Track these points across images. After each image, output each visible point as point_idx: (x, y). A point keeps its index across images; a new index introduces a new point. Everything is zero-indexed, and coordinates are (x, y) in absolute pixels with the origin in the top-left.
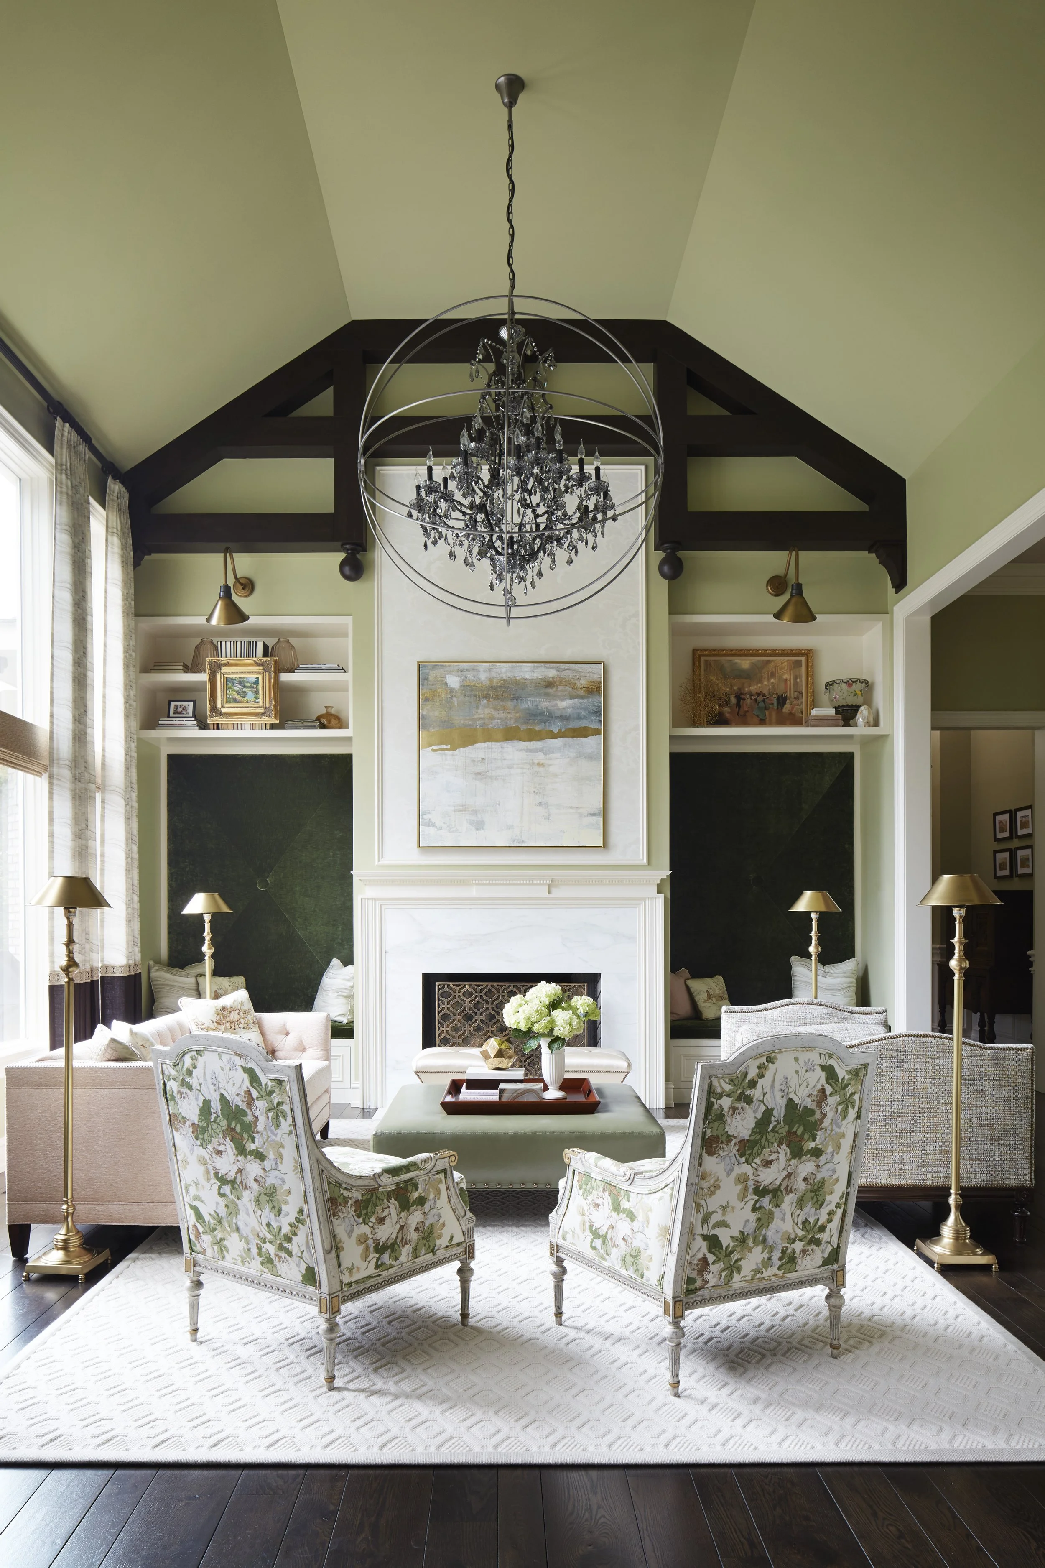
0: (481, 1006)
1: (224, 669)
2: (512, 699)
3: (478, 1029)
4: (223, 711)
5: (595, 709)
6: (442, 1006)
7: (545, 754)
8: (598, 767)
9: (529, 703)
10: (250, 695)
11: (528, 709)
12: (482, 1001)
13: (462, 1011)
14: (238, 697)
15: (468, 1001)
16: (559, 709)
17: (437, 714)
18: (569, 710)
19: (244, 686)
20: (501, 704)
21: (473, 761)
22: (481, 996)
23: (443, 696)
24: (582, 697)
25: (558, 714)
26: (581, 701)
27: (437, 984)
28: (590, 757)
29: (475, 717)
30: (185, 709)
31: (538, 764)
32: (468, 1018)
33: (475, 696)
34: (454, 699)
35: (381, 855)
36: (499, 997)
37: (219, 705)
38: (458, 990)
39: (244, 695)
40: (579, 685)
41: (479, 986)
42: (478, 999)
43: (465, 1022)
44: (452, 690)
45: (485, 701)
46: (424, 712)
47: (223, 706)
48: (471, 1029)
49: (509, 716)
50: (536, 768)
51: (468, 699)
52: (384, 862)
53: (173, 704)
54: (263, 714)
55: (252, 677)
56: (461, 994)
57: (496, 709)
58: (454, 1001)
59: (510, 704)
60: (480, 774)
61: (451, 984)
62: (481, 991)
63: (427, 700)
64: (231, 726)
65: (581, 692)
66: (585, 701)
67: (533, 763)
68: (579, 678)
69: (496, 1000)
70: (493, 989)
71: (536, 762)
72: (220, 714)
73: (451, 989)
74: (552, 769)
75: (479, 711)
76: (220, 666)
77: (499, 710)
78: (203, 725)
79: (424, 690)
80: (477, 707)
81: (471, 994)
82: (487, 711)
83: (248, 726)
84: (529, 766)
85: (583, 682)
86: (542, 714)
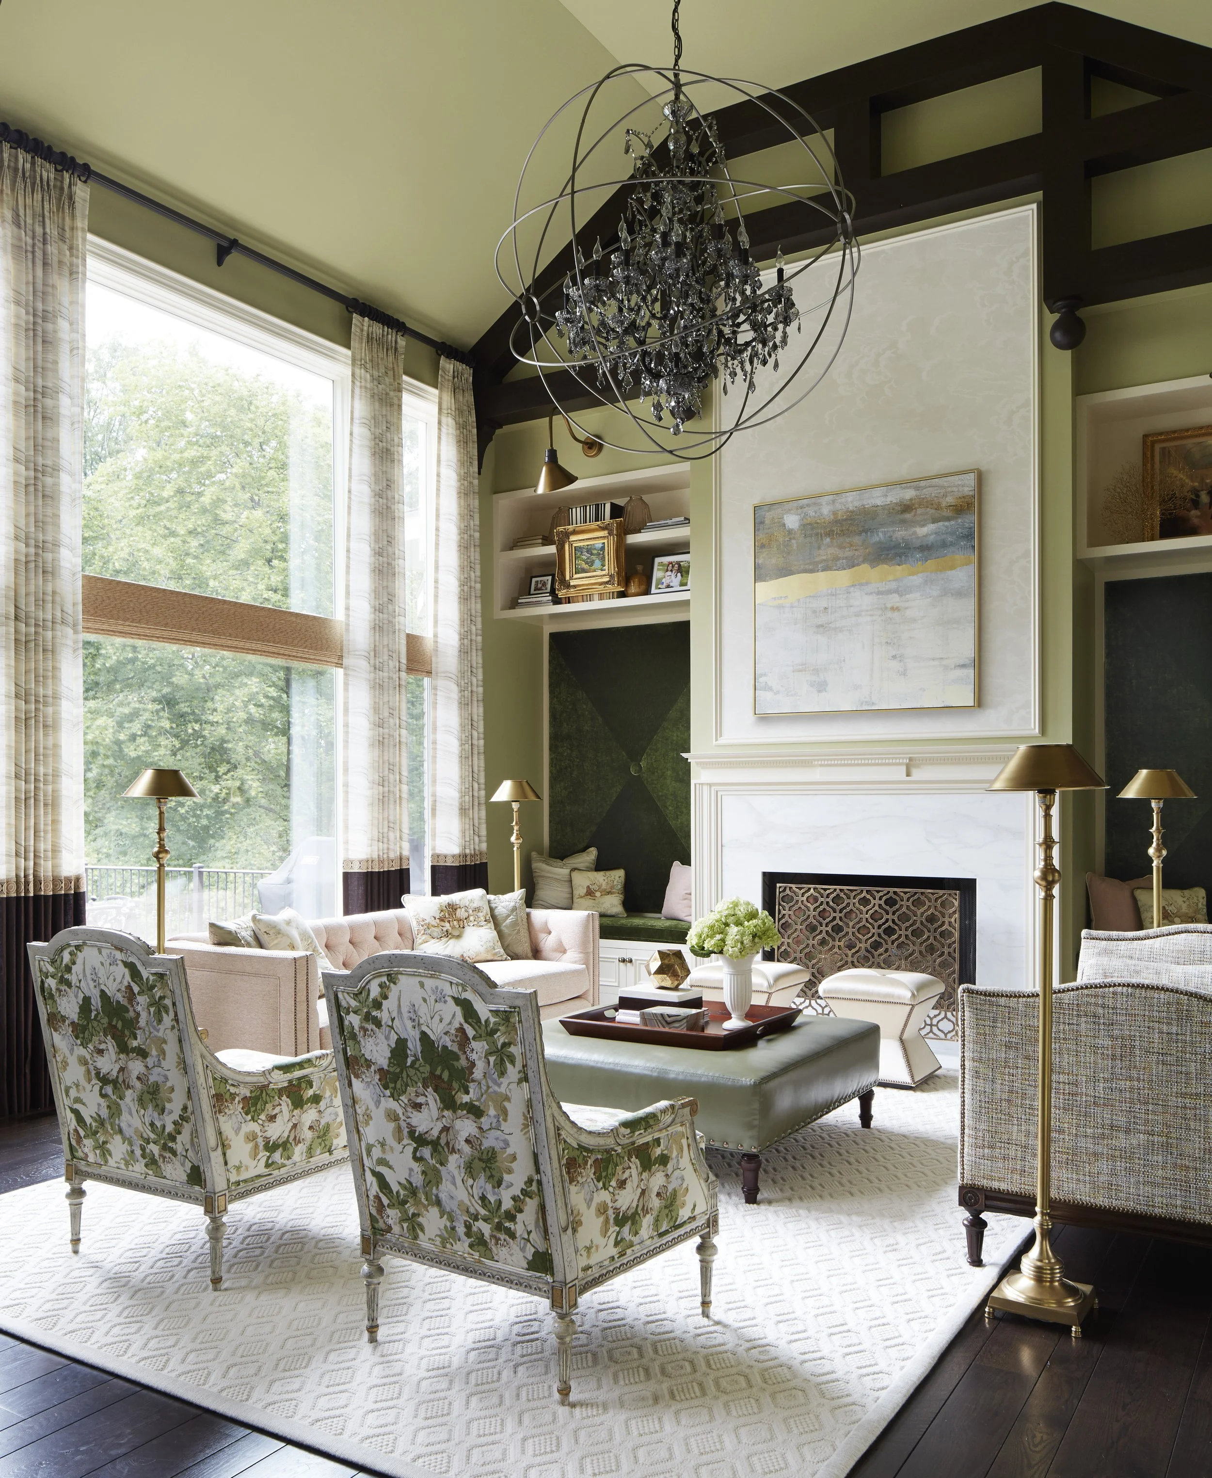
0: (827, 914)
1: (573, 538)
2: (860, 533)
3: (823, 942)
4: (572, 583)
5: (965, 532)
6: (783, 912)
7: (901, 596)
8: (969, 606)
9: (881, 534)
10: (597, 563)
11: (880, 542)
12: (828, 909)
13: (805, 920)
14: (586, 566)
15: (812, 907)
16: (918, 538)
17: (774, 561)
18: (932, 538)
19: (592, 554)
20: (848, 540)
21: (815, 612)
22: (828, 903)
23: (781, 540)
24: (948, 519)
25: (918, 543)
26: (946, 523)
27: (778, 885)
28: (959, 594)
29: (817, 559)
30: (544, 584)
31: (892, 609)
32: (812, 928)
33: (817, 534)
34: (793, 541)
35: (719, 733)
36: (848, 904)
37: (567, 578)
38: (802, 894)
39: (592, 563)
40: (944, 504)
41: (825, 890)
42: (824, 906)
43: (808, 933)
44: (790, 532)
45: (828, 540)
46: (760, 561)
47: (571, 578)
48: (815, 942)
49: (857, 553)
50: (889, 614)
51: (808, 539)
52: (721, 741)
53: (534, 580)
54: (607, 583)
55: (598, 544)
56: (804, 898)
57: (841, 547)
58: (796, 907)
59: (857, 540)
60: (822, 626)
61: (793, 886)
62: (828, 896)
63: (763, 546)
64: (580, 599)
65: (948, 513)
66: (953, 523)
67: (886, 608)
68: (945, 496)
69: (844, 908)
70: (842, 895)
71: (889, 606)
72: (568, 586)
73: (794, 892)
74: (909, 613)
75: (821, 552)
76: (567, 535)
77: (845, 548)
78: (557, 601)
79: (761, 536)
80: (819, 548)
81: (816, 900)
82: (830, 551)
83: (596, 597)
84: (880, 612)
85: (950, 500)
86: (897, 546)
